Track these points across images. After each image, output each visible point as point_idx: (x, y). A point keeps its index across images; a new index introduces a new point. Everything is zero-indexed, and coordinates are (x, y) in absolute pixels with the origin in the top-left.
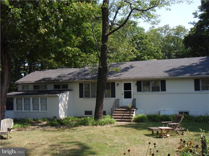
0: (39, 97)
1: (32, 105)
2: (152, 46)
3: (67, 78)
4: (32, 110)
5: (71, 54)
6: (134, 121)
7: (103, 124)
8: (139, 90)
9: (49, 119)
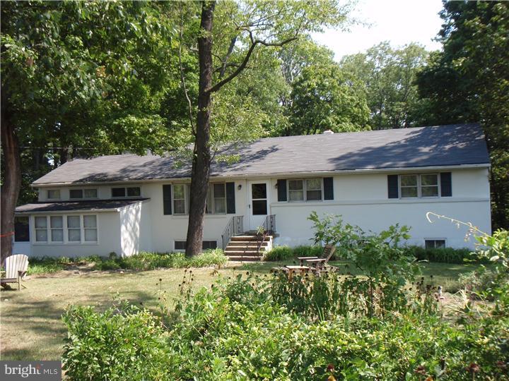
0: (81, 214)
1: (67, 231)
2: (345, 93)
3: (139, 174)
4: (66, 241)
5: (138, 129)
6: (265, 260)
7: (200, 264)
8: (282, 197)
9: (101, 258)
